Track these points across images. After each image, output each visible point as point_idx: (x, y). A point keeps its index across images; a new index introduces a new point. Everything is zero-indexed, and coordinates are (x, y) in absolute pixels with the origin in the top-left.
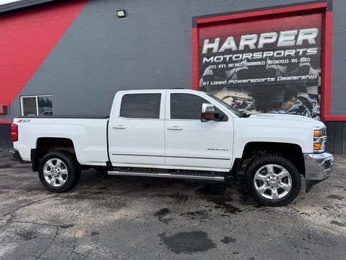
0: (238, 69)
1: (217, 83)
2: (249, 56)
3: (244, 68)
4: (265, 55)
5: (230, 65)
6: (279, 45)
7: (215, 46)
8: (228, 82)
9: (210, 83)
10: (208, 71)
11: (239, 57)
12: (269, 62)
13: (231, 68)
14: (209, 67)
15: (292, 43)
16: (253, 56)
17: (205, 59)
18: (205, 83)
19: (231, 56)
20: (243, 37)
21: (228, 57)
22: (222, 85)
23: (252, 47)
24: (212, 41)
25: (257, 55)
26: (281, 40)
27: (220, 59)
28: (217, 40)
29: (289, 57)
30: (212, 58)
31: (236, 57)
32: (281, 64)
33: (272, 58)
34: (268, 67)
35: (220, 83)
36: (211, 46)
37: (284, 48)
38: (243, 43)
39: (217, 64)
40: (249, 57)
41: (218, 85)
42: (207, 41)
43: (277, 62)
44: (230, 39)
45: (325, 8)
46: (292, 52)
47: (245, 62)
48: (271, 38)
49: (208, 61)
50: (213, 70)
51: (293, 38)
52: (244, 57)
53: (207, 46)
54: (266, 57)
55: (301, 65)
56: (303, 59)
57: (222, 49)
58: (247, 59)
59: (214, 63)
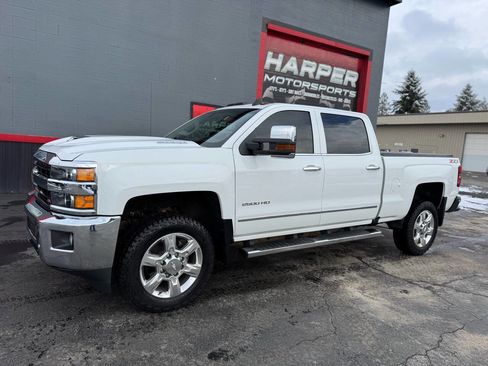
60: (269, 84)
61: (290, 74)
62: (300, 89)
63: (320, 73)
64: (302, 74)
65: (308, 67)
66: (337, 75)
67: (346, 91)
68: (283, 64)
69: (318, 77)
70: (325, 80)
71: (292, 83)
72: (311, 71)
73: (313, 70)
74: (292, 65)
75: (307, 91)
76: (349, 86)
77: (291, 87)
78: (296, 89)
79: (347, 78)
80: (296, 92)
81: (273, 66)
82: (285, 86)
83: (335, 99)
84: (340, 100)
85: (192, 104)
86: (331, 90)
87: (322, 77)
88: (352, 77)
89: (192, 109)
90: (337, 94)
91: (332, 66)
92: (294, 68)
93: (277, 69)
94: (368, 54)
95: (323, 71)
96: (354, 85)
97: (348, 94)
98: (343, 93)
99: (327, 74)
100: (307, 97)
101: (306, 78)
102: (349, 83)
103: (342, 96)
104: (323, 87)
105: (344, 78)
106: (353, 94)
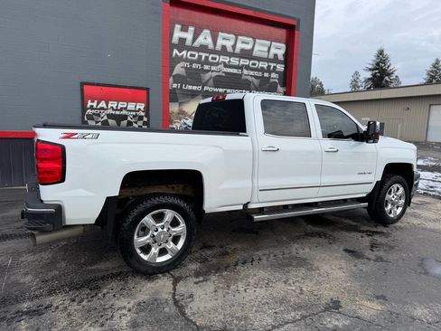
0: (215, 74)
1: (190, 87)
2: (226, 59)
3: (221, 74)
4: (241, 63)
5: (206, 67)
6: (255, 54)
7: (189, 36)
8: (203, 88)
9: (181, 86)
10: (179, 69)
11: (215, 59)
12: (245, 72)
13: (207, 71)
14: (182, 64)
15: (265, 55)
16: (230, 61)
17: (175, 51)
18: (175, 86)
19: (207, 55)
20: (220, 34)
21: (204, 55)
22: (196, 91)
23: (230, 49)
24: (184, 29)
25: (234, 61)
26: (256, 48)
27: (194, 56)
28: (191, 29)
29: (262, 70)
30: (184, 52)
31: (213, 58)
32: (255, 77)
33: (247, 67)
34: (244, 77)
35: (195, 88)
36: (183, 35)
37: (259, 59)
38: (220, 42)
39: (192, 62)
40: (227, 61)
41: (192, 91)
42: (178, 27)
43: (252, 73)
44: (206, 32)
45: (294, 26)
46: (265, 65)
47: (221, 66)
48: (248, 43)
49: (180, 55)
50: (186, 68)
51: (266, 49)
52: (221, 60)
53: (178, 34)
54: (243, 65)
55: (272, 80)
56: (273, 75)
57: (197, 44)
58: (224, 63)
59: (186, 60)
60: (180, 59)
61: (203, 48)
62: (218, 64)
63: (240, 46)
64: (218, 48)
65: (226, 40)
66: (260, 48)
67: (272, 65)
68: (195, 38)
69: (237, 51)
70: (247, 54)
71: (207, 58)
72: (229, 44)
73: (232, 43)
74: (205, 38)
75: (226, 66)
76: (275, 59)
77: (207, 62)
78: (212, 64)
79: (273, 51)
80: (213, 68)
81: (182, 40)
82: (199, 61)
83: (260, 74)
84: (266, 75)
85: (83, 84)
86: (254, 64)
87: (242, 50)
88: (279, 50)
89: (82, 90)
90: (262, 68)
91: (254, 39)
92: (209, 42)
93: (188, 43)
94: (294, 23)
95: (244, 43)
96: (281, 58)
97: (275, 67)
98: (269, 67)
99: (248, 47)
100: (225, 73)
101: (224, 51)
102: (276, 55)
103: (268, 70)
104: (244, 62)
105: (269, 51)
106: (281, 68)
